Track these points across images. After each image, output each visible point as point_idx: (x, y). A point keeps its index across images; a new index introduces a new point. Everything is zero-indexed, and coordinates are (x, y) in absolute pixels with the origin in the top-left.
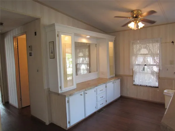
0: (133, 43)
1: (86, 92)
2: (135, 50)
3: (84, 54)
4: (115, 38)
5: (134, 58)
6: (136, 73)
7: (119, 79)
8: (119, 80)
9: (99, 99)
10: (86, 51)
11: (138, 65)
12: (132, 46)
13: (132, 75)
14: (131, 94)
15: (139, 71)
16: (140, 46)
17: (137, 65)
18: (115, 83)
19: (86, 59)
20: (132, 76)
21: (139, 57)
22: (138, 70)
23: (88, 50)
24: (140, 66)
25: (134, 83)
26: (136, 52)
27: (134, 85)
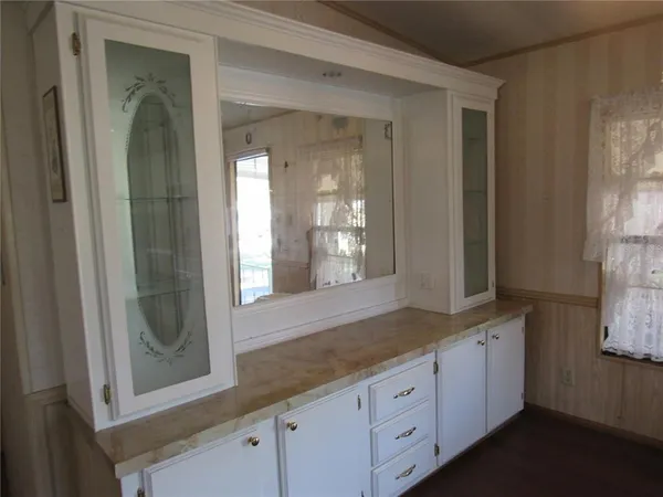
0: (606, 113)
1: (289, 418)
2: (616, 150)
3: (340, 184)
4: (499, 89)
5: (609, 201)
6: (621, 289)
7: (518, 316)
8: (520, 323)
9: (387, 446)
10: (353, 164)
11: (637, 239)
12: (603, 130)
13: (595, 295)
14: (587, 401)
15: (642, 277)
16: (650, 129)
17: (626, 240)
18: (492, 342)
19: (351, 209)
20: (597, 304)
21: (642, 196)
22: (631, 268)
23: (359, 162)
24: (651, 247)
25: (606, 345)
26: (629, 163)
27: (606, 353)
